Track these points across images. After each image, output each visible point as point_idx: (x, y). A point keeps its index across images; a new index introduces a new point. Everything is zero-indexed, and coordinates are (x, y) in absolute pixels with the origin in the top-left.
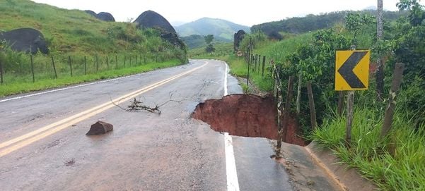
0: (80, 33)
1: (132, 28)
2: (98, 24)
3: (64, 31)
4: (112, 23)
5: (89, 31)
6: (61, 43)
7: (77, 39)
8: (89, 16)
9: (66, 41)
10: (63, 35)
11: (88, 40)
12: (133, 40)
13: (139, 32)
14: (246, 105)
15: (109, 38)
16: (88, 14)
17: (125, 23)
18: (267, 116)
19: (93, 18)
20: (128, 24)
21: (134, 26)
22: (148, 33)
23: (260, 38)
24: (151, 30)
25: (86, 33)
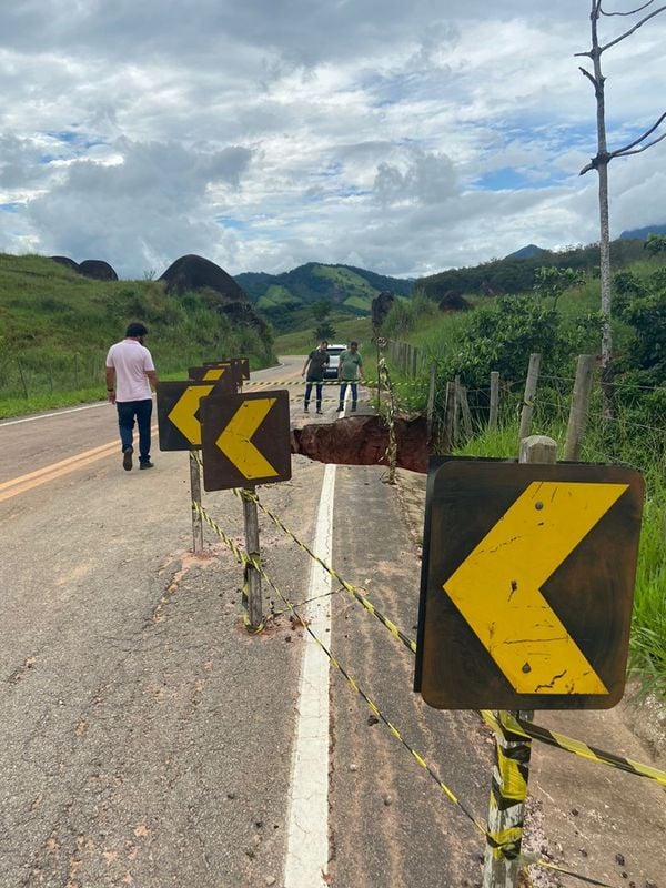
0: (49, 306)
1: (156, 292)
2: (85, 287)
3: (15, 304)
4: (112, 283)
5: (65, 301)
6: (13, 329)
7: (44, 320)
8: (62, 270)
9: (23, 325)
10: (14, 311)
11: (67, 320)
12: (158, 319)
13: (172, 302)
14: (379, 435)
15: (109, 317)
16: (59, 265)
17: (139, 283)
18: (416, 454)
19: (73, 274)
20: (147, 286)
21: (160, 290)
22: (189, 304)
23: (424, 310)
24: (197, 297)
25: (63, 308)
